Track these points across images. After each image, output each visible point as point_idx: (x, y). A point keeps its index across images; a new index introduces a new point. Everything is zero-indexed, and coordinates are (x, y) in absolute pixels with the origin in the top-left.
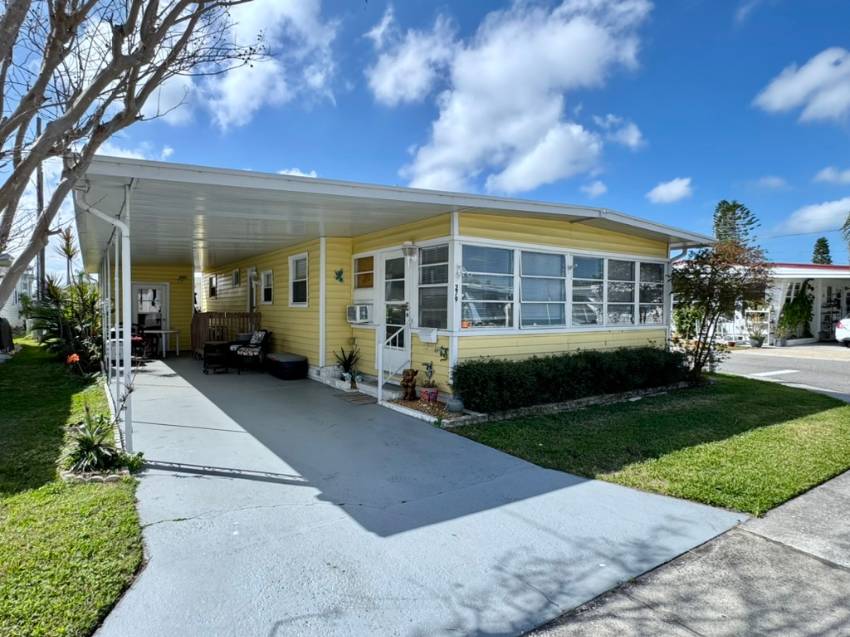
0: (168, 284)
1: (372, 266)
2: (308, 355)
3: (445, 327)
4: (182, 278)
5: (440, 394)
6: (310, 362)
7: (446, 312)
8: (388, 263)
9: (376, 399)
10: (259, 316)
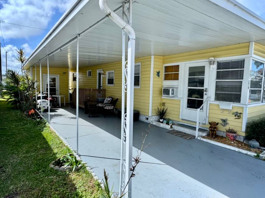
0: (59, 75)
1: (179, 70)
2: (139, 110)
3: (239, 102)
4: (65, 73)
5: (238, 137)
6: (141, 113)
7: (240, 95)
8: (190, 68)
9: (195, 137)
10: (104, 90)
